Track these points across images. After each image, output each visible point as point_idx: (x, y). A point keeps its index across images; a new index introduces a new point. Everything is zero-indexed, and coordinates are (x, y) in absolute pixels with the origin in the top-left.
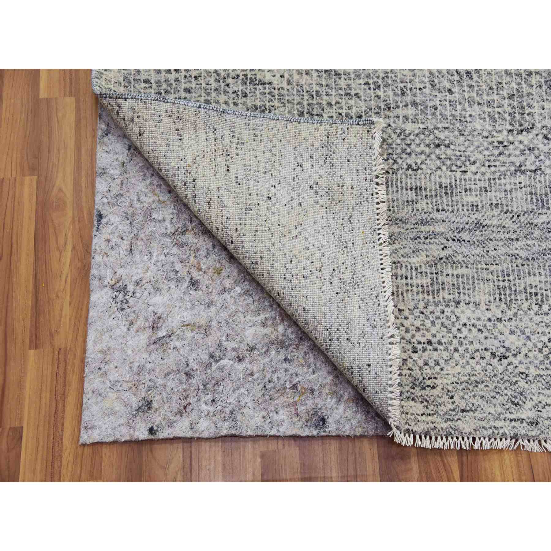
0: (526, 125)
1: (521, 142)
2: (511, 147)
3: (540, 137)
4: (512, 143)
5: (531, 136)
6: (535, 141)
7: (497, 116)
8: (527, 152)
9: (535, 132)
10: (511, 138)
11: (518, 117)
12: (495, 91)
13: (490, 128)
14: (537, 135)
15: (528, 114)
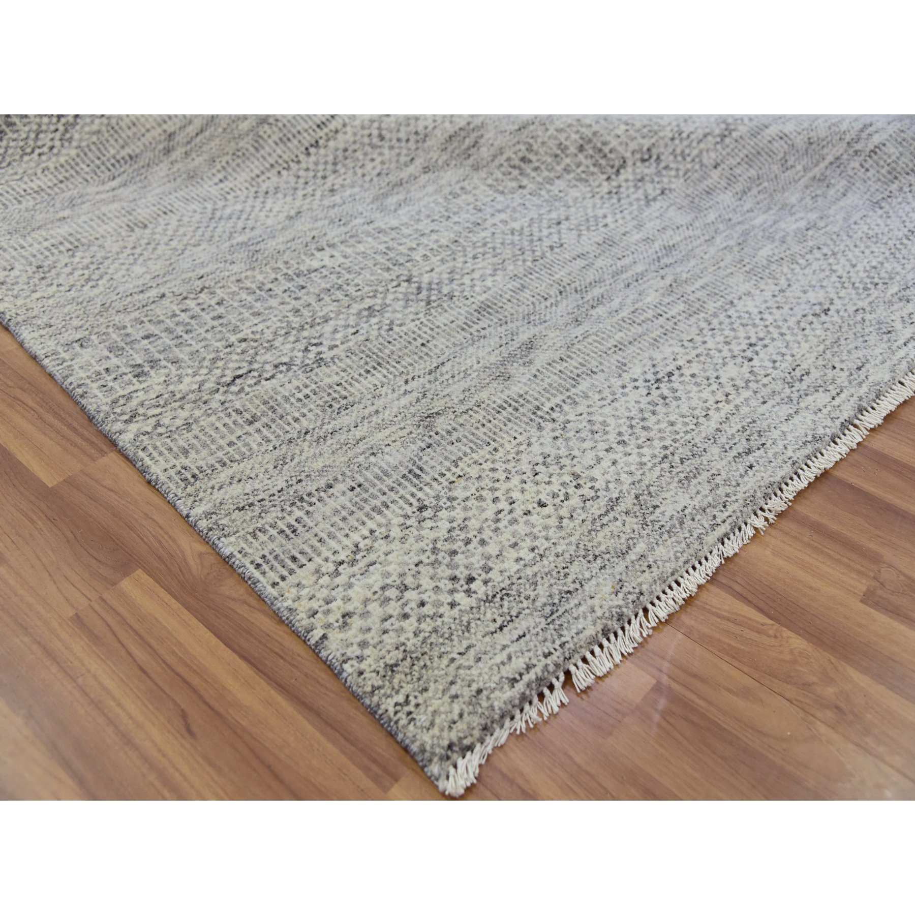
0: (617, 164)
1: (627, 180)
2: (622, 190)
3: (639, 164)
4: (620, 186)
5: (630, 169)
6: (638, 171)
7: (583, 176)
8: (640, 184)
9: (630, 163)
10: (614, 184)
11: (603, 162)
12: (563, 156)
13: (589, 189)
14: (634, 164)
15: (611, 152)
